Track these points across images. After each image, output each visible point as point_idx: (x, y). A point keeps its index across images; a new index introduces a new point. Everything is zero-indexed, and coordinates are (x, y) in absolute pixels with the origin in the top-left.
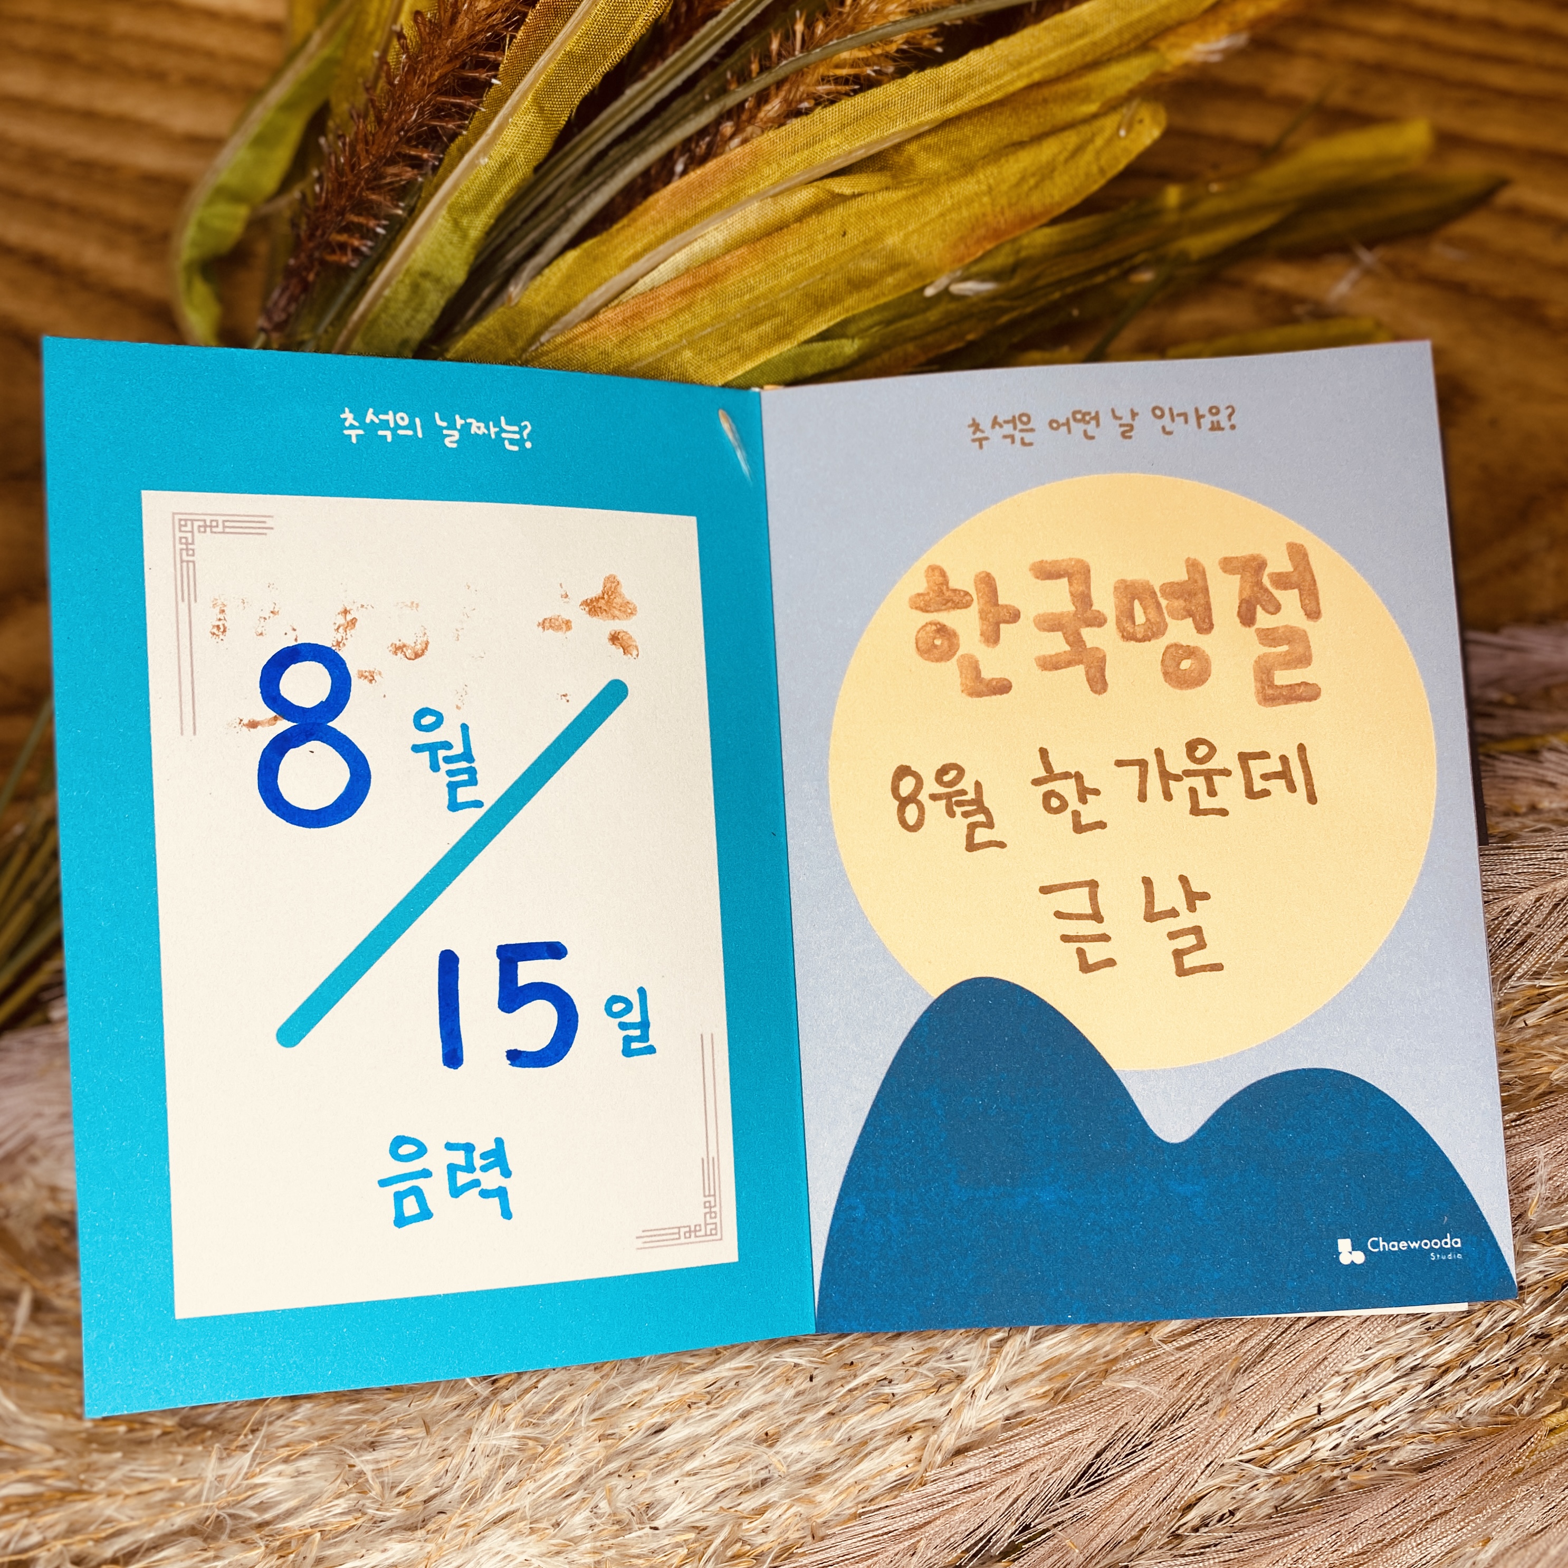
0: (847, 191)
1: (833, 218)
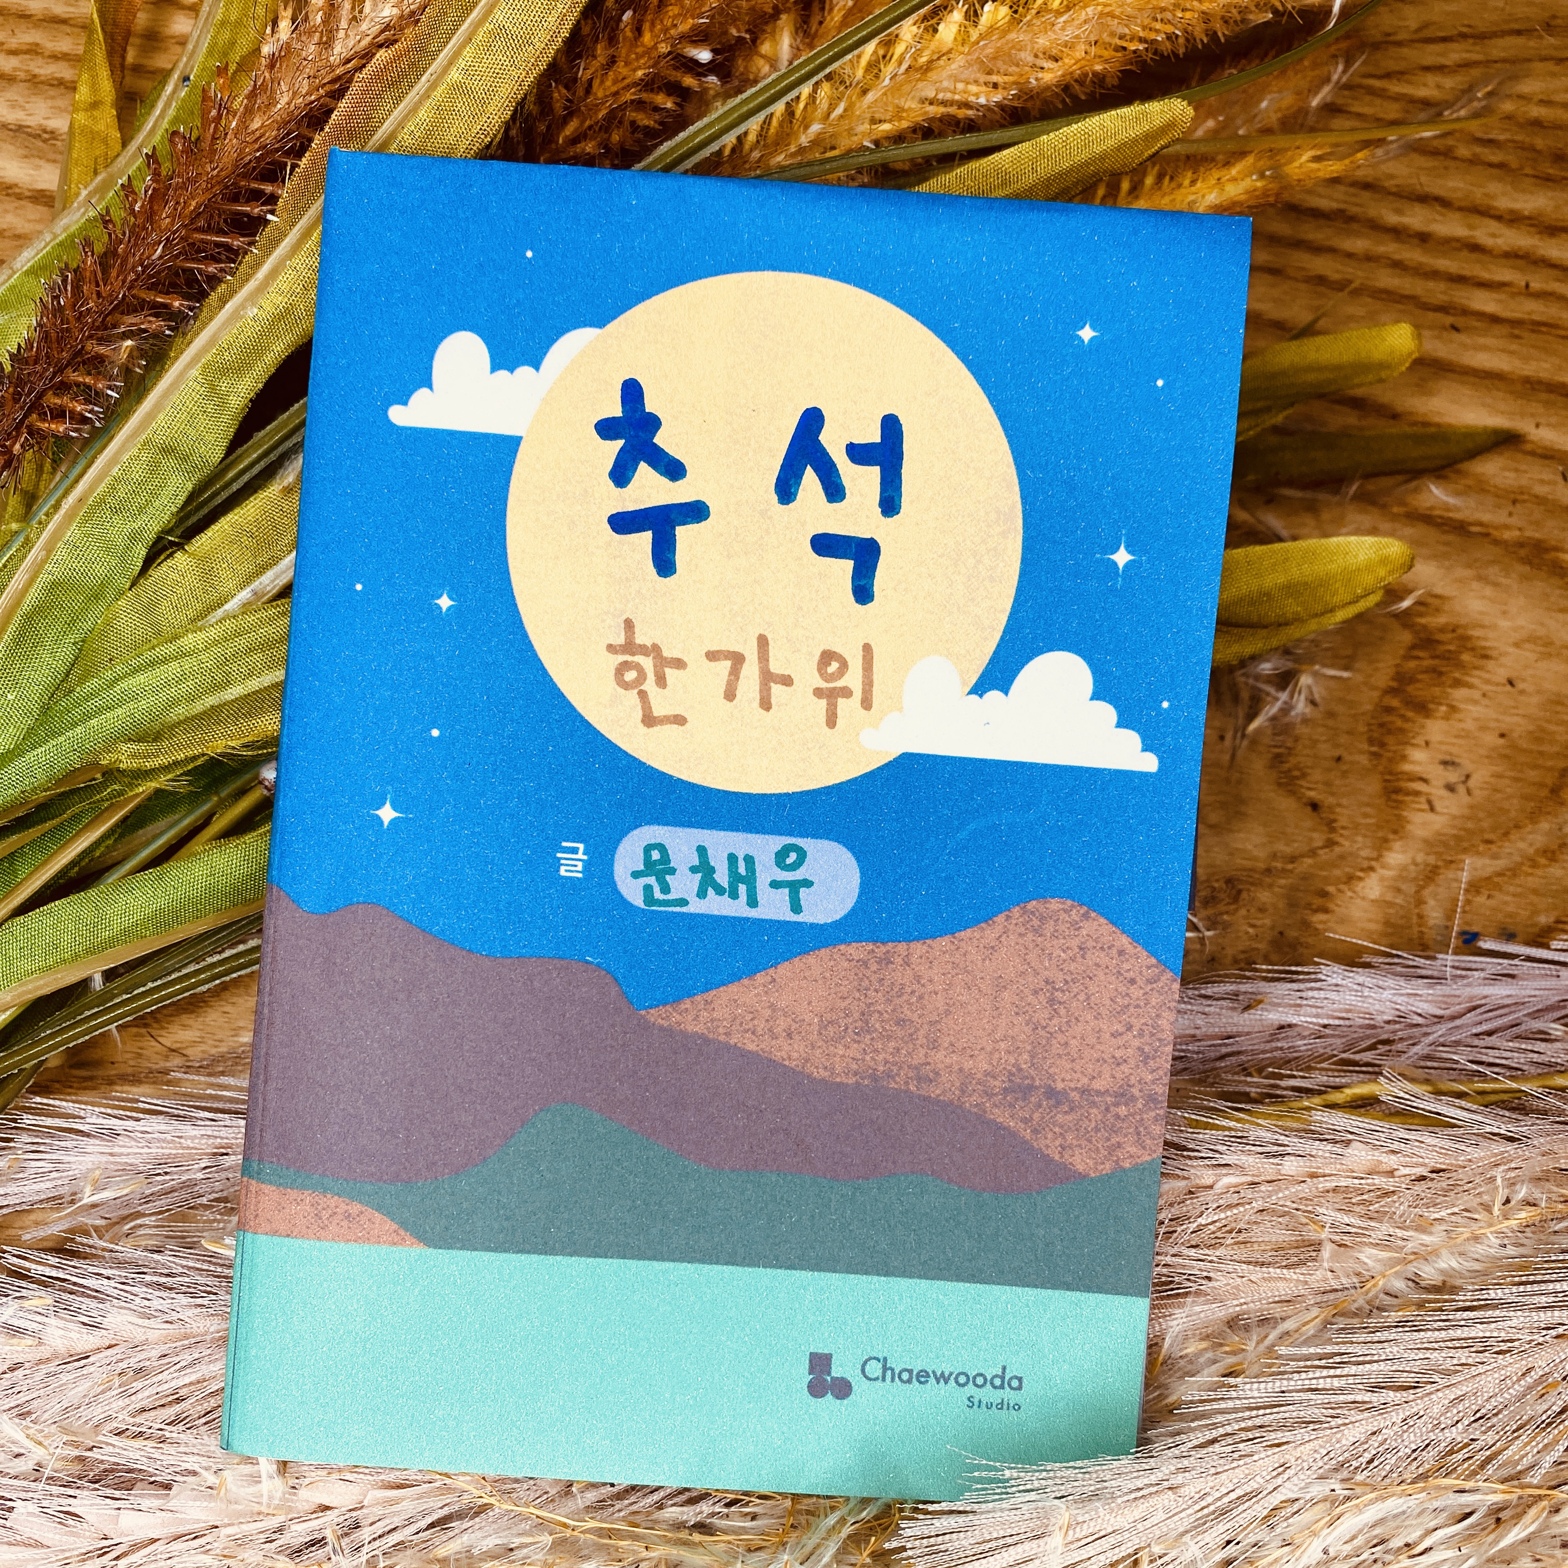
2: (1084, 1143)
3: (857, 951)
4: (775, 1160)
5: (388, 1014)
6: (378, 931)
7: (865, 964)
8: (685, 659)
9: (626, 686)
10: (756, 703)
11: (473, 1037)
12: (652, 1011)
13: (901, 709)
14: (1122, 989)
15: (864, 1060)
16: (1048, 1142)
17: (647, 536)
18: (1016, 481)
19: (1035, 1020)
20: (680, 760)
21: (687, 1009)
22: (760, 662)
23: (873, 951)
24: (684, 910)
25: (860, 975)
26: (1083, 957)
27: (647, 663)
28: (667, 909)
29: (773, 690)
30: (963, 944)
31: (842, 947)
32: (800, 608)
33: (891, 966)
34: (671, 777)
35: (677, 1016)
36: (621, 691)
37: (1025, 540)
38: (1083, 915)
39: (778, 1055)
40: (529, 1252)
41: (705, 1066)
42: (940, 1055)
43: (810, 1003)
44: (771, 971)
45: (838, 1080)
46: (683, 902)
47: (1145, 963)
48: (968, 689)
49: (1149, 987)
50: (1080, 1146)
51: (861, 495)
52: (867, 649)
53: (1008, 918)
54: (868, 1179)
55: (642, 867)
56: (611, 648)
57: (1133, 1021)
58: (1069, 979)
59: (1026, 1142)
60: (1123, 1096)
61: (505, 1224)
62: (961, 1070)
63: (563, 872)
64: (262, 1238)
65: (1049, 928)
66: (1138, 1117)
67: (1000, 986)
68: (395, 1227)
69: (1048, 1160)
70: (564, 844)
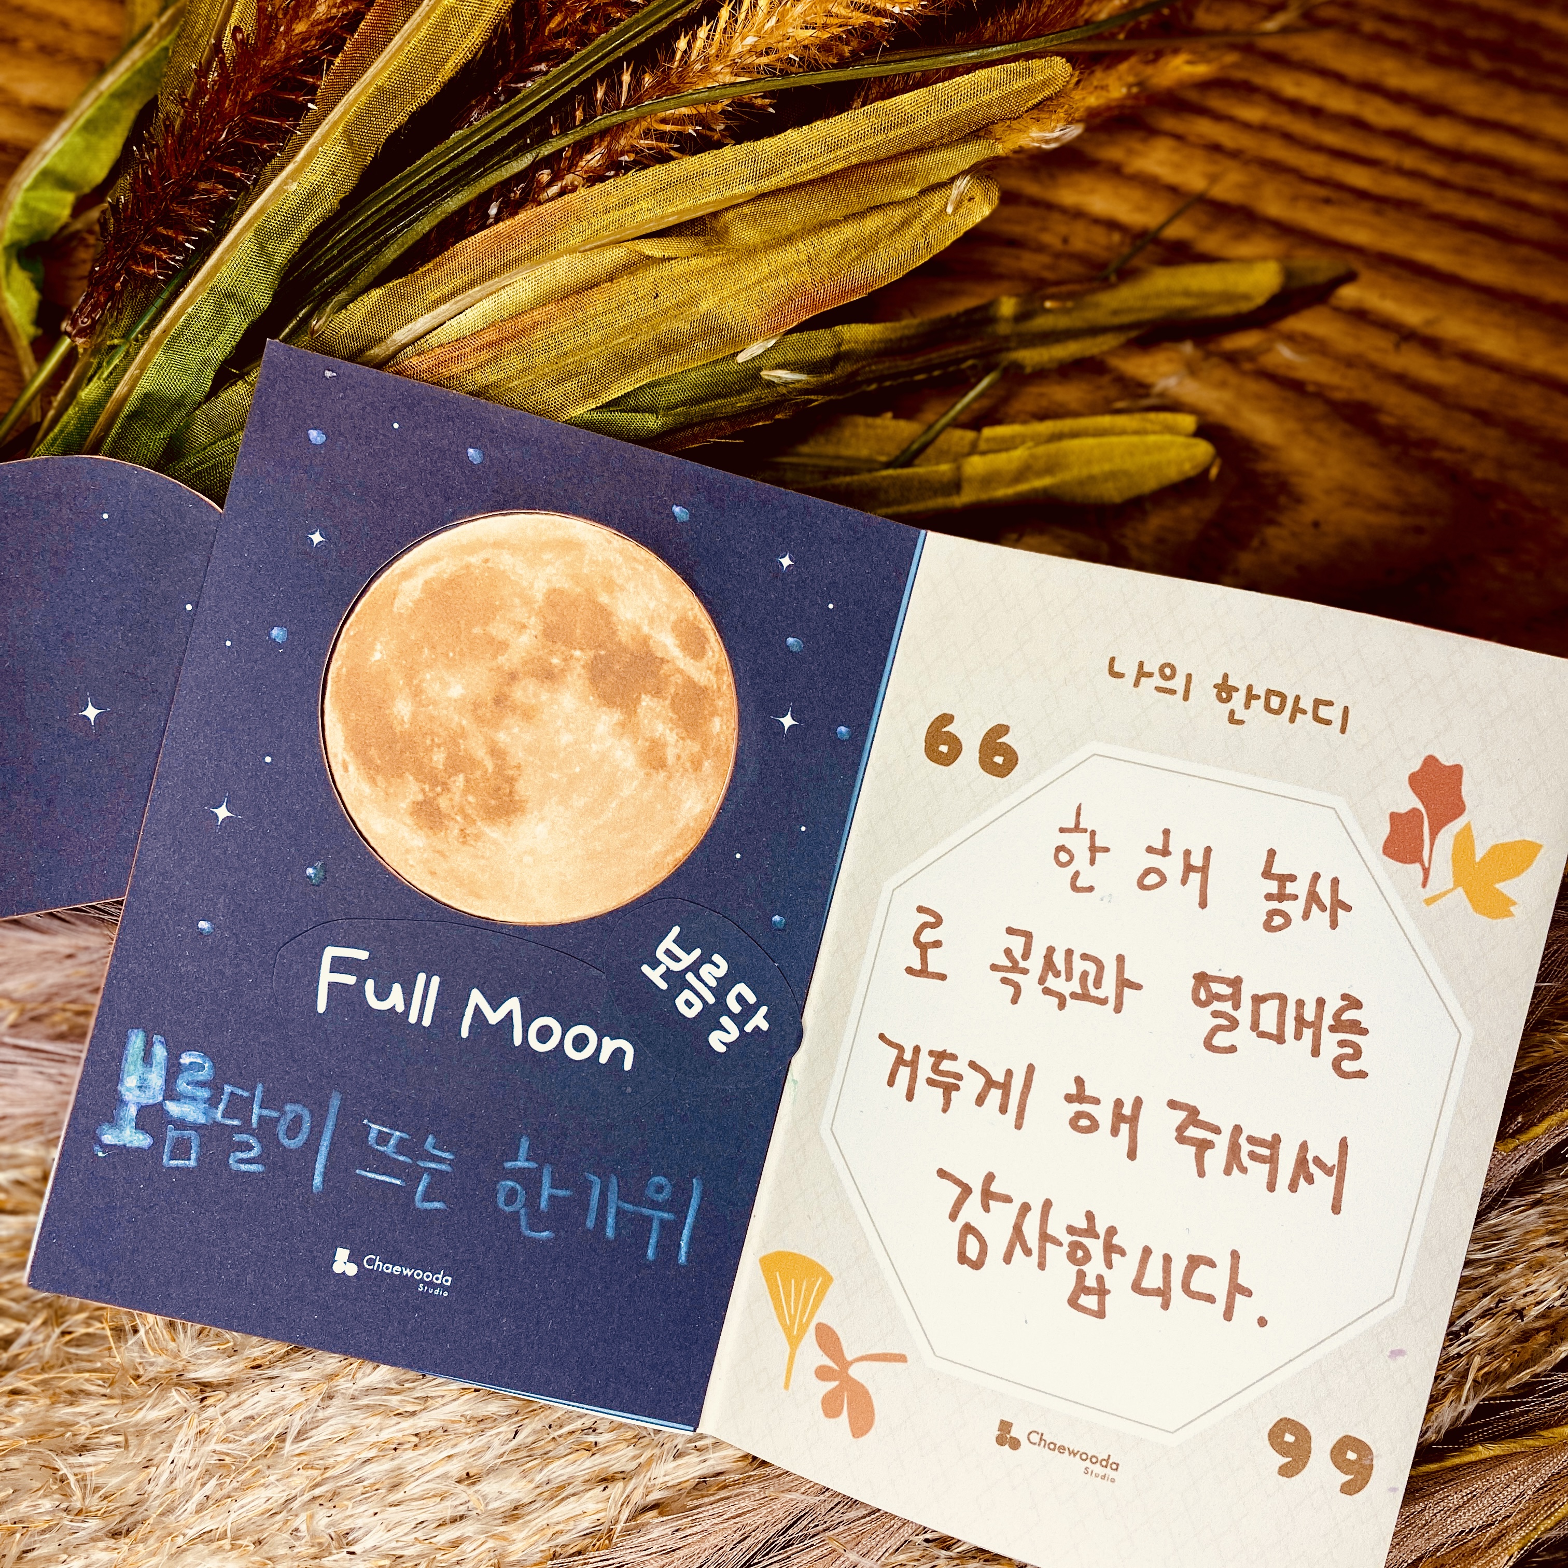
0: (658, 254)
1: (645, 280)
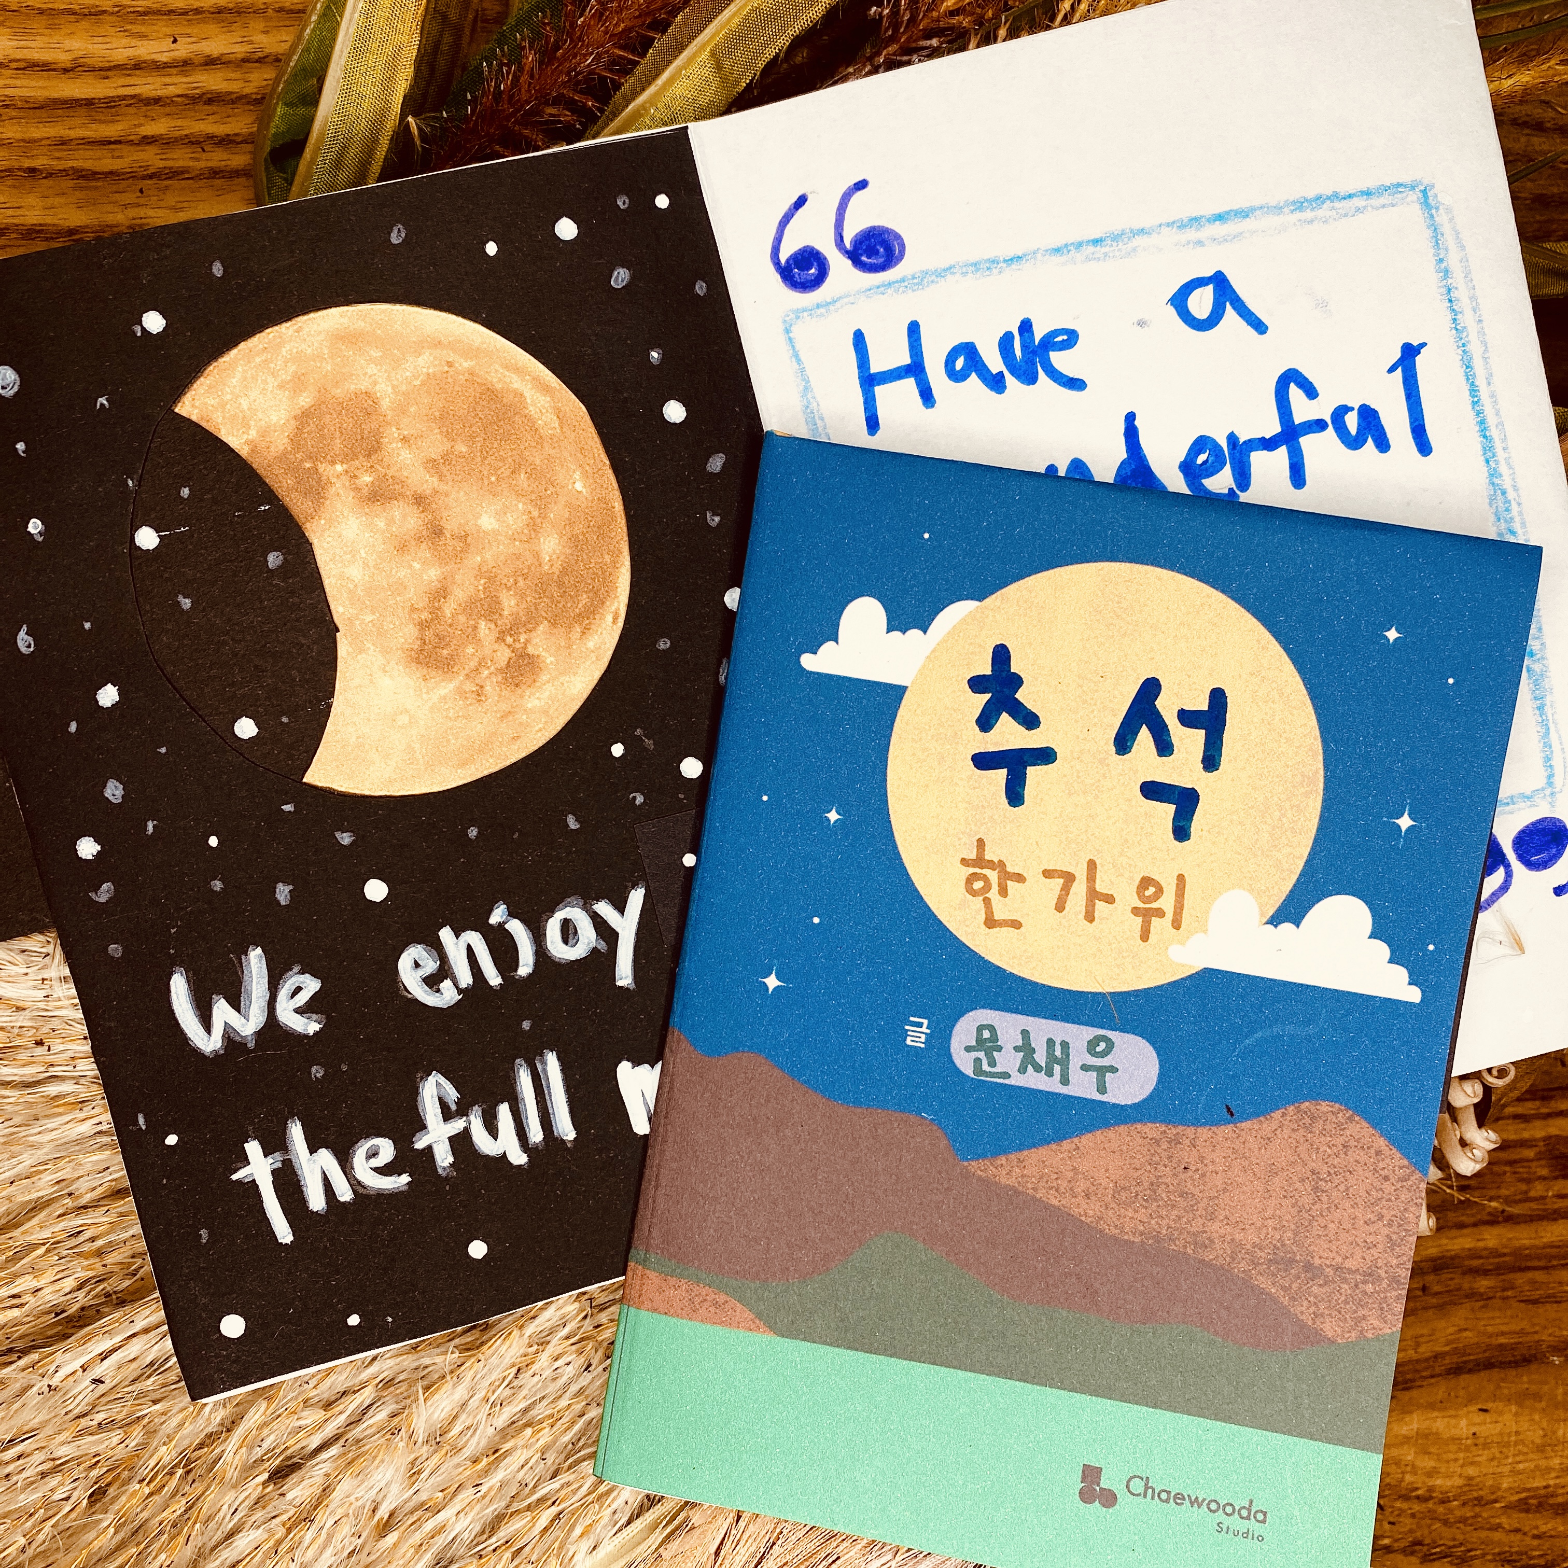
2: (1334, 1313)
3: (1152, 1130)
4: (1067, 1299)
5: (760, 1143)
6: (757, 1076)
7: (1157, 1142)
8: (1025, 875)
9: (974, 893)
10: (1082, 916)
11: (826, 1169)
12: (973, 1163)
13: (1205, 932)
14: (1377, 1184)
15: (1149, 1223)
16: (1303, 1309)
17: (1003, 773)
18: (1321, 752)
19: (1300, 1204)
20: (1014, 958)
21: (1002, 1165)
22: (1088, 882)
23: (1165, 1132)
24: (1007, 1082)
25: (1153, 1151)
26: (1346, 1154)
27: (993, 876)
28: (992, 1080)
29: (1097, 906)
30: (1243, 1133)
31: (1139, 1126)
32: (1126, 841)
33: (1178, 1146)
34: (1004, 970)
35: (992, 1170)
36: (969, 897)
37: (1324, 800)
38: (1348, 1118)
39: (1076, 1211)
40: (857, 1350)
41: (1014, 1214)
42: (1216, 1226)
43: (1107, 1171)
44: (1076, 1140)
45: (1126, 1237)
46: (1007, 1075)
47: (1397, 1164)
48: (1265, 920)
49: (1400, 1184)
50: (1330, 1315)
51: (1187, 753)
52: (1181, 878)
53: (1284, 1115)
54: (1145, 1324)
55: (974, 1043)
56: (964, 862)
57: (1384, 1211)
58: (1332, 1172)
59: (1285, 1307)
60: (1370, 1275)
61: (841, 1325)
62: (1232, 1240)
63: (909, 1042)
64: (643, 1314)
65: (1319, 1125)
66: (1382, 1295)
67: (1272, 1171)
68: (752, 1316)
69: (1303, 1325)
70: (912, 1019)
